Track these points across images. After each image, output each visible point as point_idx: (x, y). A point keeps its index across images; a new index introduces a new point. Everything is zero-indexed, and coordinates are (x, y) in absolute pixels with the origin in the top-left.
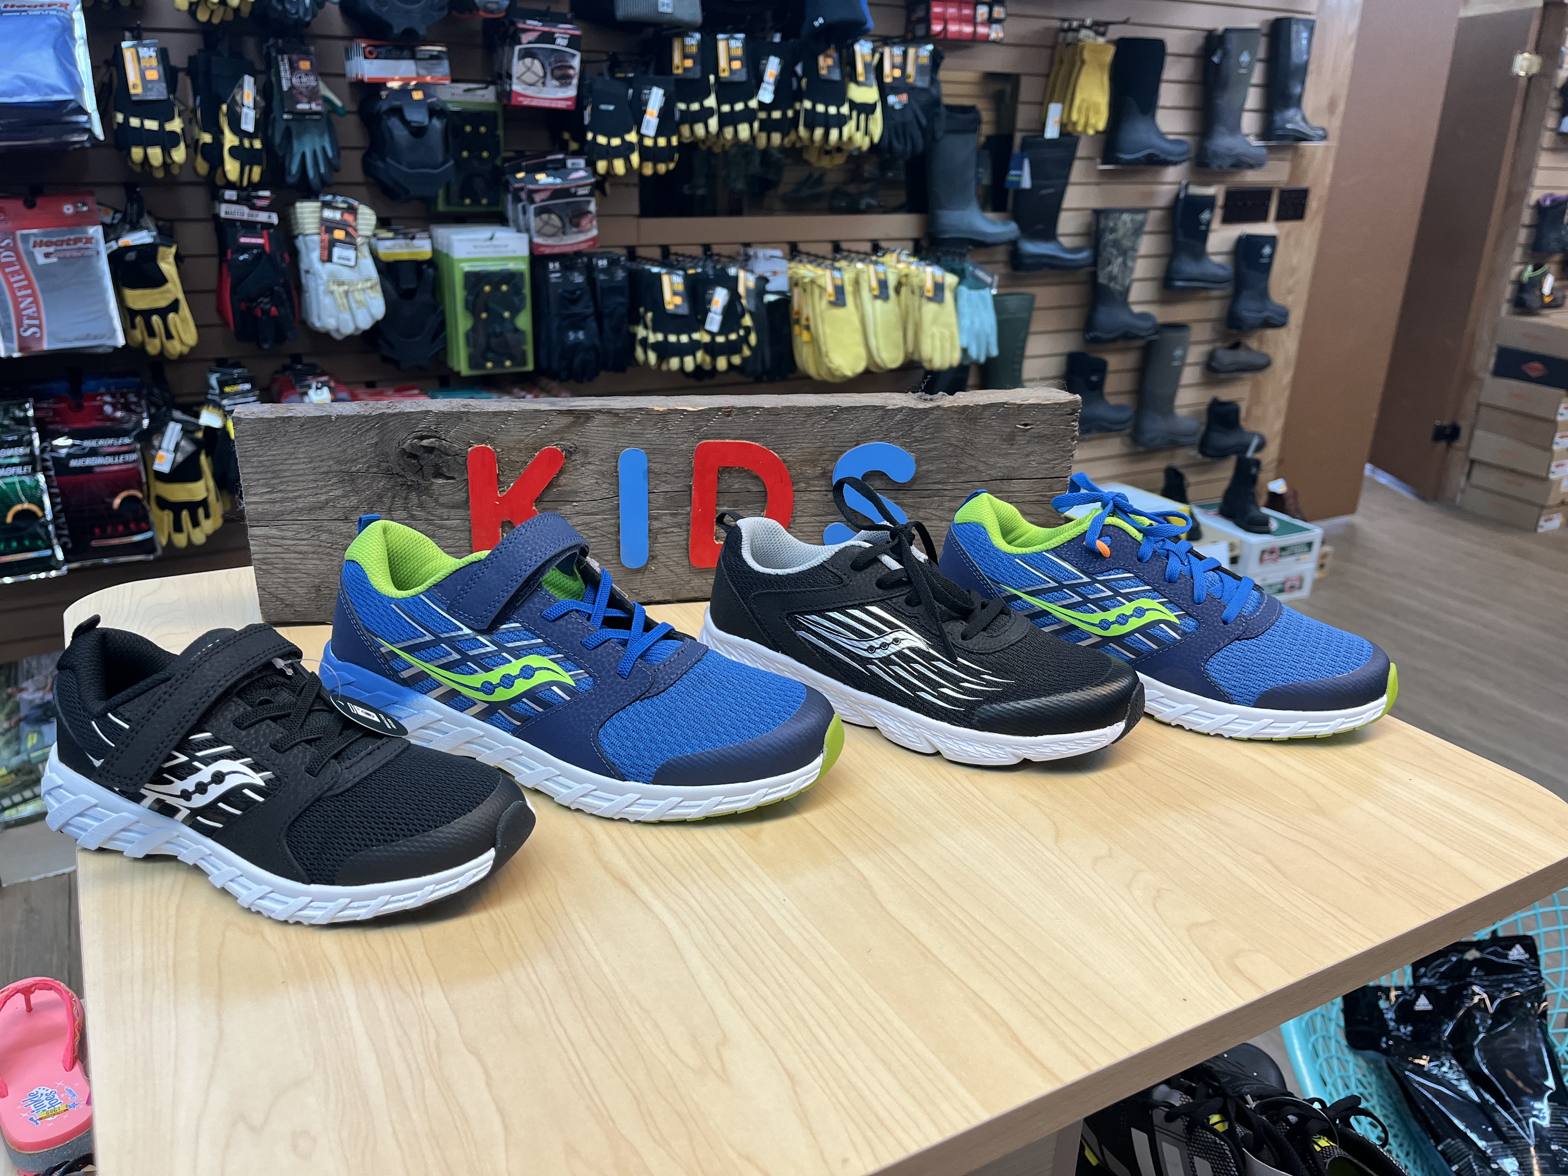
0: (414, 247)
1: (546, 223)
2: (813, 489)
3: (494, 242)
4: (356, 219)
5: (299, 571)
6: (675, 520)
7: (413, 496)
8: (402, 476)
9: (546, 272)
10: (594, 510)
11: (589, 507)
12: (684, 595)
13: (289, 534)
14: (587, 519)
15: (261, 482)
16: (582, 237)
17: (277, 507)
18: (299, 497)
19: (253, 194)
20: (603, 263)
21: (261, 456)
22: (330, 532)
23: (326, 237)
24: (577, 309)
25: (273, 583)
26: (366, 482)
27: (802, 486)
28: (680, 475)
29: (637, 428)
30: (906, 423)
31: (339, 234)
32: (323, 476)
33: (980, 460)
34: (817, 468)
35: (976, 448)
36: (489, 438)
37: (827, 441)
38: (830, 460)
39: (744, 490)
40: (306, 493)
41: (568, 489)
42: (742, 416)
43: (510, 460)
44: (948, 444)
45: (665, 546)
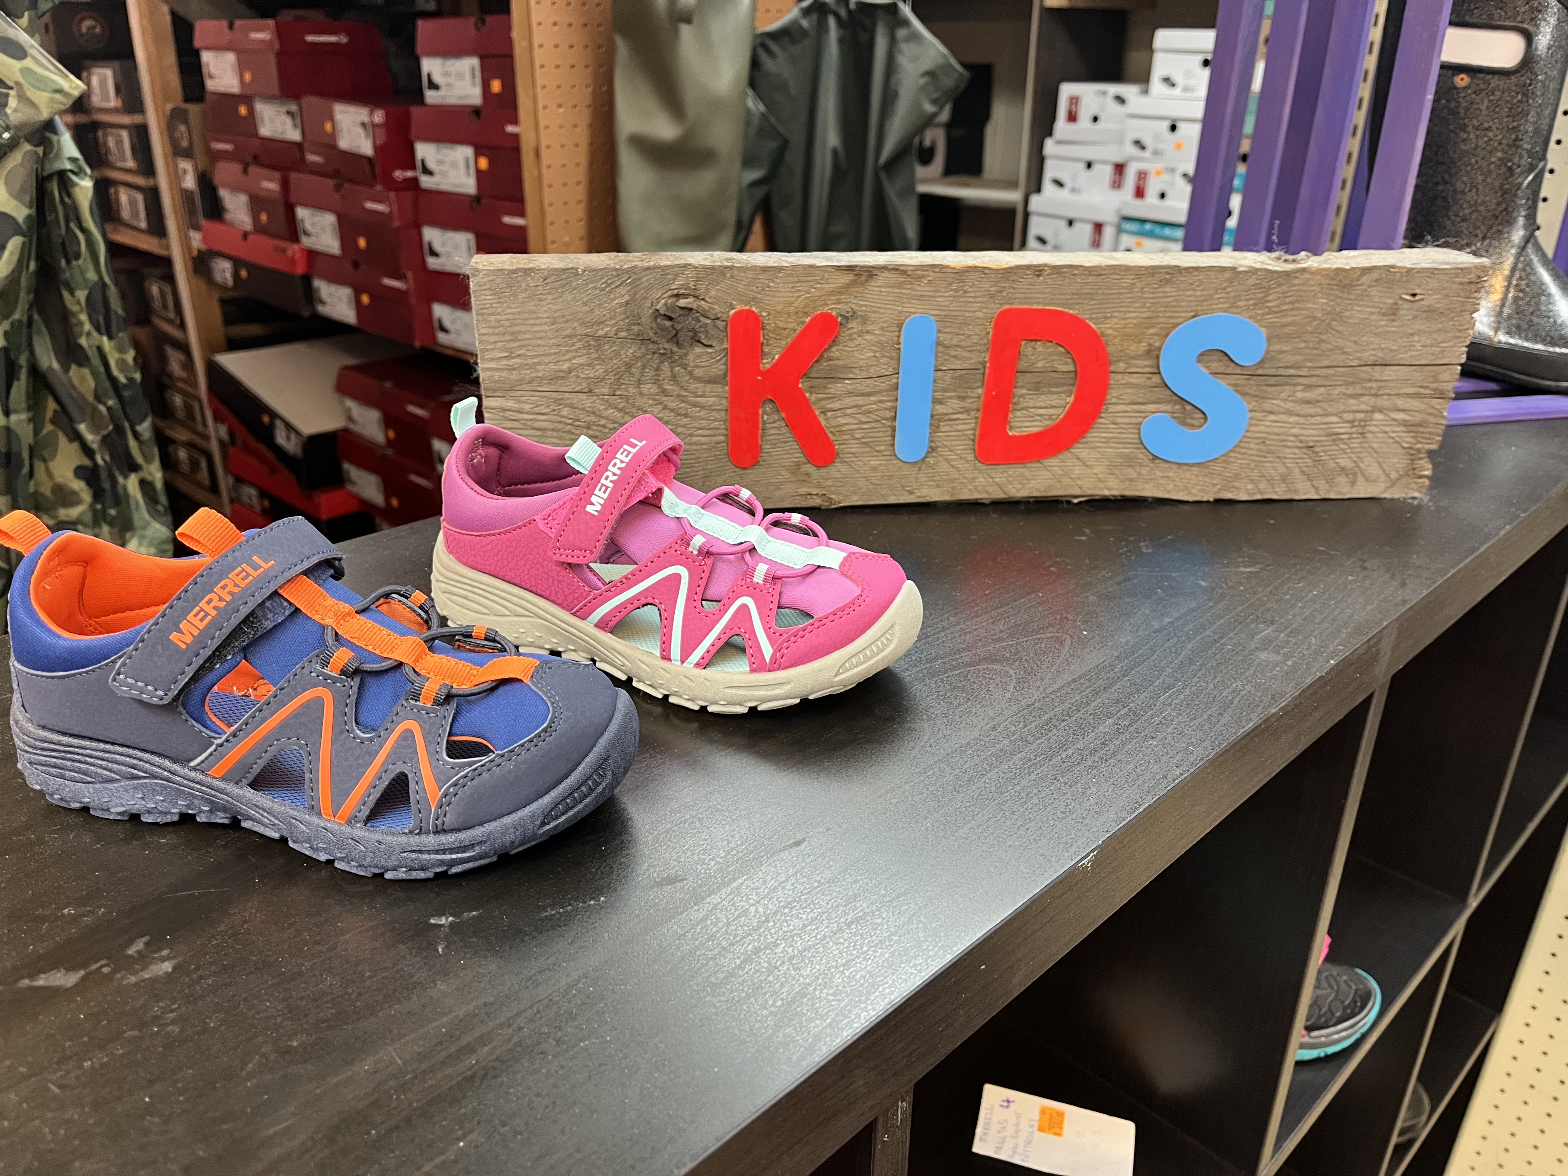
2: (1135, 370)
6: (963, 404)
7: (666, 366)
8: (654, 342)
10: (868, 390)
11: (865, 385)
13: (527, 407)
14: (860, 400)
15: (499, 344)
17: (514, 375)
18: (539, 363)
21: (499, 314)
22: (572, 406)
26: (614, 348)
27: (1121, 366)
28: (974, 349)
29: (929, 289)
30: (1259, 289)
32: (567, 340)
33: (1349, 339)
34: (1141, 344)
35: (1346, 323)
36: (754, 299)
37: (1159, 310)
38: (1160, 335)
39: (1049, 369)
40: (547, 359)
41: (840, 363)
42: (1055, 276)
43: (776, 327)
44: (1310, 317)
45: (947, 436)
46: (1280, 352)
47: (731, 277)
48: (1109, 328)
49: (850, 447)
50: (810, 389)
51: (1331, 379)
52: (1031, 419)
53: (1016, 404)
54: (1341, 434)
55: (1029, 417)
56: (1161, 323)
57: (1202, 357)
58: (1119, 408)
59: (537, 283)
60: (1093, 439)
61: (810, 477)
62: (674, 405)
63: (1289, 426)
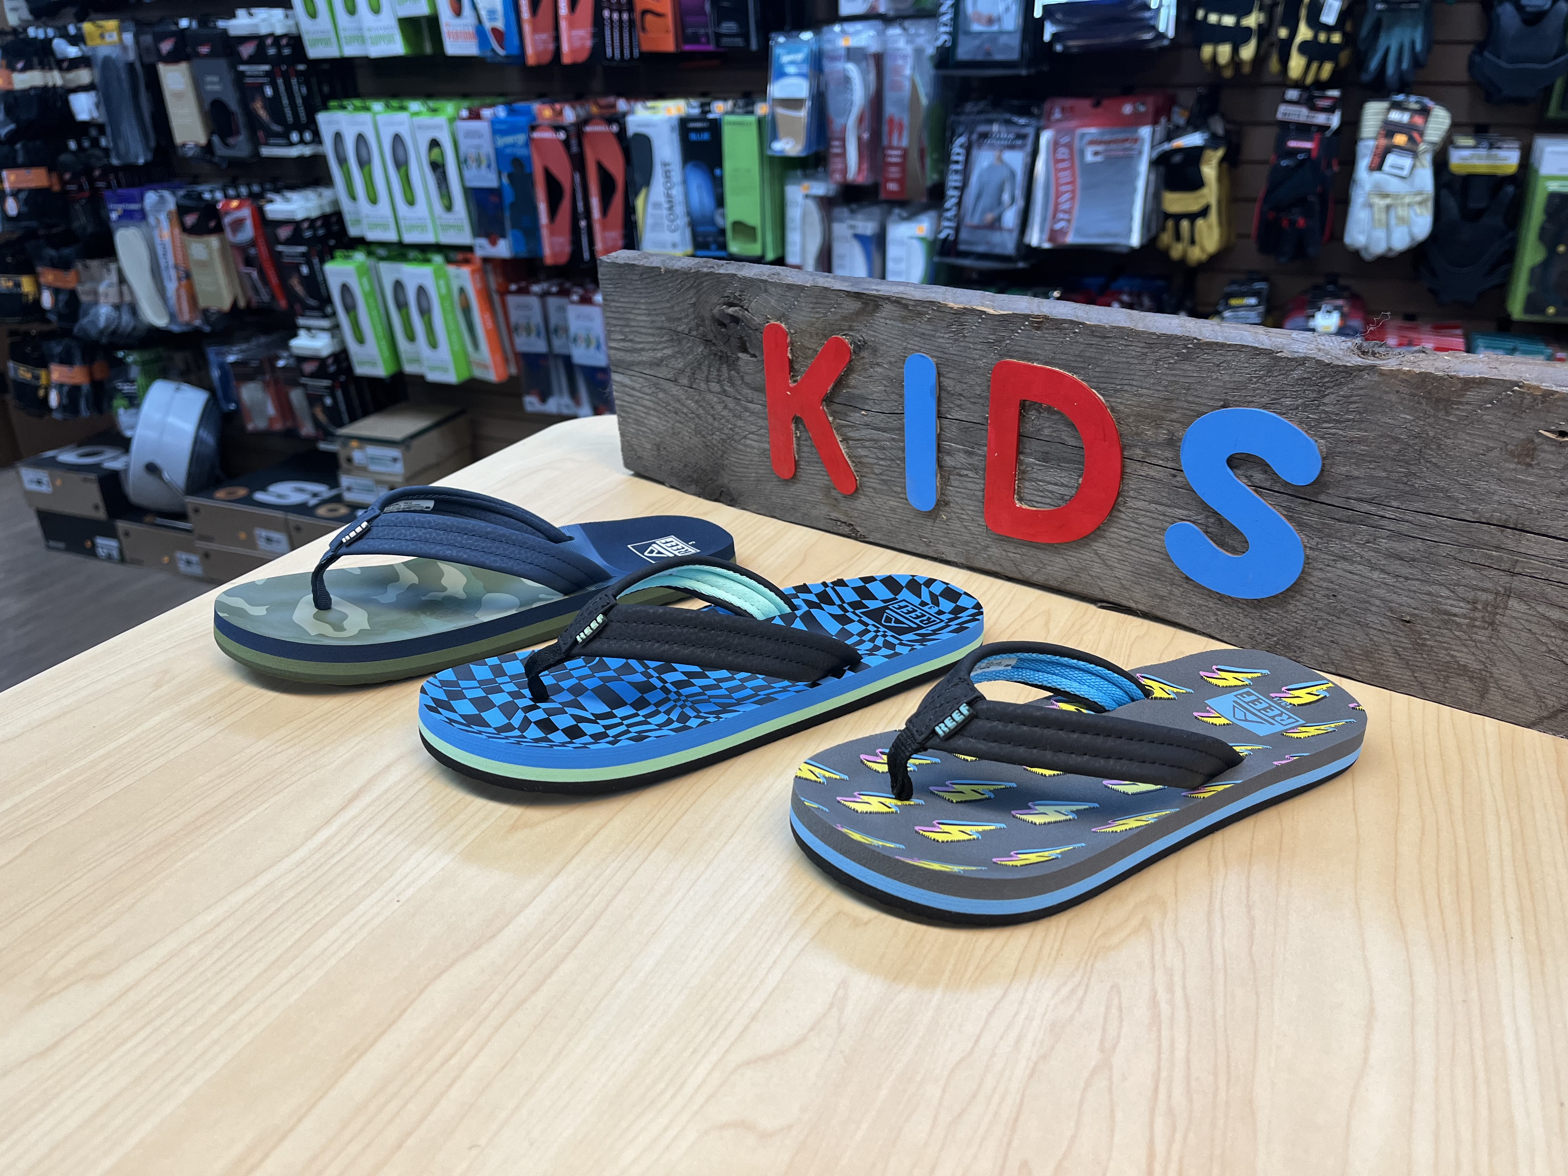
0: (1496, 158)
2: (1154, 461)
4: (1426, 122)
5: (645, 425)
6: (970, 461)
7: (724, 368)
8: (714, 344)
10: (882, 425)
11: (880, 420)
13: (637, 386)
14: (876, 434)
15: (618, 329)
17: (629, 357)
19: (1316, 93)
21: (617, 302)
22: (664, 391)
23: (1383, 142)
25: (629, 432)
26: (689, 345)
27: (1138, 452)
28: (977, 400)
29: (929, 327)
30: (1310, 386)
31: (1400, 139)
32: (658, 331)
33: (1456, 480)
34: (1160, 431)
35: (1447, 455)
36: (784, 315)
37: (1178, 391)
38: (1180, 422)
39: (1056, 440)
40: (648, 346)
41: (857, 392)
42: (1055, 331)
43: (802, 345)
44: (1389, 436)
45: (958, 492)
46: (1349, 477)
47: (766, 291)
49: (872, 482)
50: (834, 414)
51: (1432, 531)
52: (1041, 494)
53: (1024, 472)
54: (1455, 615)
55: (1039, 490)
56: (1182, 408)
57: (1234, 462)
58: (1140, 504)
59: (637, 278)
60: (1113, 535)
61: (839, 503)
62: (731, 405)
63: (1372, 583)
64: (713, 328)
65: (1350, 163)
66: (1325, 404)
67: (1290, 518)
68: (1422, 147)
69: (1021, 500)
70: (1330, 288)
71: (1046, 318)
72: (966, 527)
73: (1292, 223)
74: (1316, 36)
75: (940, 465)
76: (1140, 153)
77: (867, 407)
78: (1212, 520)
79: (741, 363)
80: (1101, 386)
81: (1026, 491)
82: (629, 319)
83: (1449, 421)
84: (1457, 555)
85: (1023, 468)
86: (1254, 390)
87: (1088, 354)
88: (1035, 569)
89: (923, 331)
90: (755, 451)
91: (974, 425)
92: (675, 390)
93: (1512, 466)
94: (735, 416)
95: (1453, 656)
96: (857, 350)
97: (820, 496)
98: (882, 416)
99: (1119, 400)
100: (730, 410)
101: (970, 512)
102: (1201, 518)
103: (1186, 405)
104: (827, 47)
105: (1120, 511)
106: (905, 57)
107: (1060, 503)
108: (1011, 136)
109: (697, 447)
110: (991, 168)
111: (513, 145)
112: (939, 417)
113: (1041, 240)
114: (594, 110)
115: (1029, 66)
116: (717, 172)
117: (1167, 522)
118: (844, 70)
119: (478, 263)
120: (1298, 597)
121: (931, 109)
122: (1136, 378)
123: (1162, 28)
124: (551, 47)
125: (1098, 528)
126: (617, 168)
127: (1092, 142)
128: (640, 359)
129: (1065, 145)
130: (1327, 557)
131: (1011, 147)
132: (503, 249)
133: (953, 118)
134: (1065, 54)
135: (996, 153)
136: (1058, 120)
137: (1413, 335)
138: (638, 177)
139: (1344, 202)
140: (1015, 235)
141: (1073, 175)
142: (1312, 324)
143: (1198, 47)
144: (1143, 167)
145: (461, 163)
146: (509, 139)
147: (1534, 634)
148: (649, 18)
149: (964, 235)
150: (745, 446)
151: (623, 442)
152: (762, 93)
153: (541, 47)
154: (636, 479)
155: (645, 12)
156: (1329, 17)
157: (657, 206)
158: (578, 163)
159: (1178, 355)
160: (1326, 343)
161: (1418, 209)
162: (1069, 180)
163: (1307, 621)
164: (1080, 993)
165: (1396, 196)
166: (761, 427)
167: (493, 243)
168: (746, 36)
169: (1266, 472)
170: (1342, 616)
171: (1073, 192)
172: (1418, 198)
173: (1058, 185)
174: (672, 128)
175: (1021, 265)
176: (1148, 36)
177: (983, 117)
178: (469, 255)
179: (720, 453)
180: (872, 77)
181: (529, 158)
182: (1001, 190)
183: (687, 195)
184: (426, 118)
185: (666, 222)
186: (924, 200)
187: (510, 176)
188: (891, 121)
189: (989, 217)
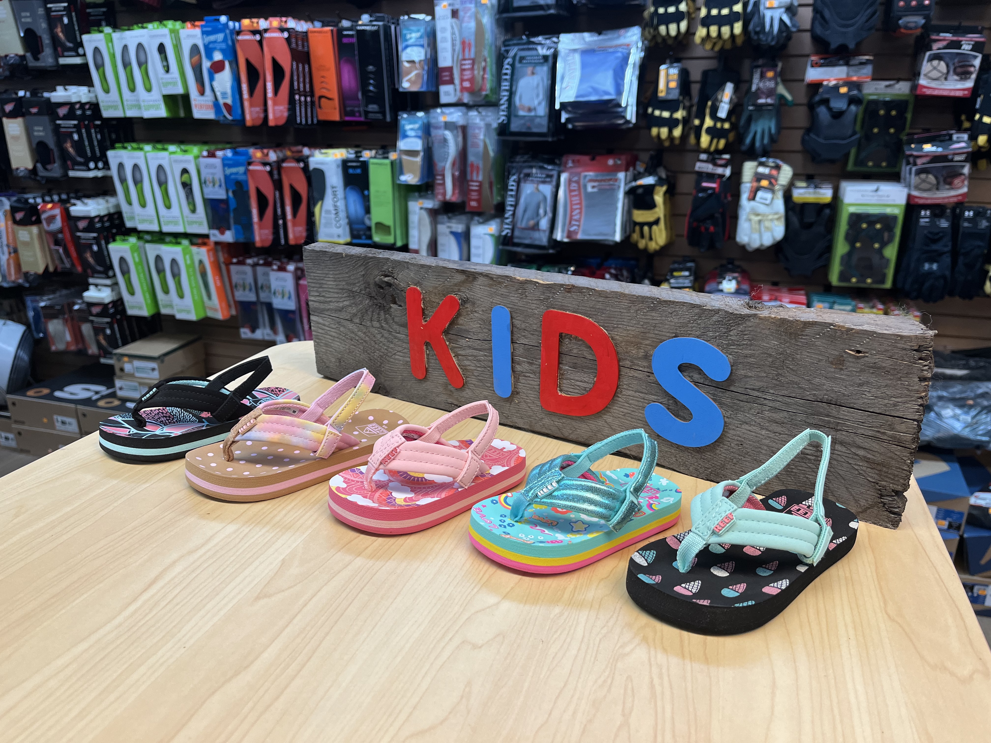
0: (819, 193)
1: (924, 181)
2: (637, 368)
3: (879, 193)
4: (779, 173)
5: (331, 347)
6: (531, 368)
7: (382, 313)
8: (376, 299)
9: (919, 217)
10: (478, 347)
11: (477, 344)
12: (537, 429)
13: (327, 323)
14: (475, 352)
15: (315, 289)
16: (953, 193)
17: (322, 306)
18: (331, 302)
19: (717, 156)
20: (969, 214)
21: (314, 273)
22: (344, 326)
23: (755, 184)
24: (935, 247)
25: (322, 351)
26: (360, 299)
27: (628, 363)
28: (535, 333)
29: (505, 291)
30: (722, 325)
31: (765, 183)
32: (341, 291)
33: (803, 378)
34: (640, 350)
35: (798, 364)
36: (419, 282)
37: (649, 328)
38: (651, 346)
39: (581, 356)
40: (334, 300)
41: (463, 327)
42: (578, 294)
43: (430, 300)
44: (766, 353)
45: (524, 386)
46: (746, 377)
47: (408, 268)
48: (617, 335)
49: (472, 380)
50: (450, 340)
51: (792, 406)
52: (573, 387)
53: (563, 374)
54: (807, 454)
55: (571, 385)
56: (652, 338)
57: (682, 368)
58: (630, 393)
59: (328, 259)
60: (615, 411)
61: (453, 393)
62: (386, 335)
63: (761, 437)
64: (375, 289)
65: (737, 196)
66: (731, 336)
67: (715, 400)
68: (777, 187)
69: (561, 391)
70: (730, 266)
71: (573, 286)
72: (529, 407)
73: (707, 229)
74: (715, 124)
75: (513, 371)
76: (619, 187)
77: (469, 337)
78: (671, 402)
79: (392, 310)
80: (606, 325)
81: (564, 385)
82: (322, 283)
83: (798, 345)
84: (807, 420)
85: (561, 372)
86: (692, 327)
87: (598, 307)
88: (571, 431)
89: (503, 293)
90: (401, 362)
91: (533, 347)
92: (350, 326)
93: (833, 370)
94: (388, 341)
95: (807, 478)
96: (463, 303)
97: (441, 389)
98: (479, 342)
99: (616, 333)
100: (386, 338)
101: (532, 398)
102: (665, 400)
103: (654, 336)
104: (433, 121)
105: (619, 397)
106: (479, 128)
107: (584, 392)
108: (544, 176)
109: (364, 360)
110: (532, 194)
111: (237, 174)
112: (512, 342)
113: (562, 236)
114: (289, 153)
115: (553, 136)
116: (366, 192)
117: (645, 403)
118: (444, 135)
119: (212, 245)
120: (722, 446)
121: (495, 158)
122: (626, 320)
123: (628, 118)
124: (262, 115)
125: (606, 407)
126: (302, 189)
127: (591, 181)
128: (329, 307)
129: (576, 182)
130: (736, 422)
131: (544, 182)
132: (228, 237)
133: (509, 164)
134: (574, 130)
135: (535, 185)
136: (571, 167)
137: (777, 294)
138: (316, 195)
139: (735, 218)
140: (547, 233)
141: (581, 199)
142: (721, 287)
143: (650, 129)
144: (621, 195)
145: (202, 183)
146: (234, 170)
147: (850, 464)
148: (323, 100)
149: (517, 233)
150: (395, 359)
151: (316, 357)
152: (394, 146)
153: (255, 116)
154: (325, 380)
155: (321, 97)
156: (722, 113)
157: (328, 212)
158: (278, 185)
159: (648, 307)
160: (730, 302)
161: (776, 223)
162: (578, 202)
163: (727, 459)
164: (609, 681)
165: (764, 215)
166: (405, 348)
167: (222, 233)
168: (384, 113)
169: (700, 374)
170: (746, 456)
171: (581, 209)
172: (776, 216)
173: (572, 205)
174: (338, 166)
175: (551, 251)
176: (621, 122)
177: (526, 164)
178: (206, 240)
179: (379, 363)
180: (460, 139)
181: (246, 182)
182: (538, 207)
183: (347, 206)
184: (179, 156)
185: (334, 222)
186: (493, 212)
187: (234, 192)
188: (472, 165)
189: (532, 223)
